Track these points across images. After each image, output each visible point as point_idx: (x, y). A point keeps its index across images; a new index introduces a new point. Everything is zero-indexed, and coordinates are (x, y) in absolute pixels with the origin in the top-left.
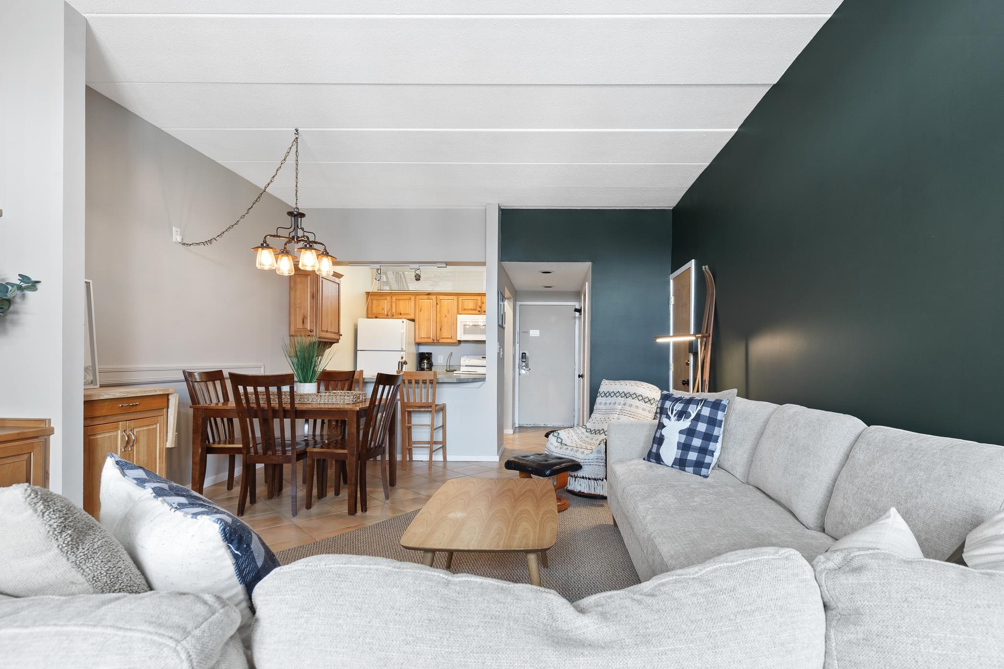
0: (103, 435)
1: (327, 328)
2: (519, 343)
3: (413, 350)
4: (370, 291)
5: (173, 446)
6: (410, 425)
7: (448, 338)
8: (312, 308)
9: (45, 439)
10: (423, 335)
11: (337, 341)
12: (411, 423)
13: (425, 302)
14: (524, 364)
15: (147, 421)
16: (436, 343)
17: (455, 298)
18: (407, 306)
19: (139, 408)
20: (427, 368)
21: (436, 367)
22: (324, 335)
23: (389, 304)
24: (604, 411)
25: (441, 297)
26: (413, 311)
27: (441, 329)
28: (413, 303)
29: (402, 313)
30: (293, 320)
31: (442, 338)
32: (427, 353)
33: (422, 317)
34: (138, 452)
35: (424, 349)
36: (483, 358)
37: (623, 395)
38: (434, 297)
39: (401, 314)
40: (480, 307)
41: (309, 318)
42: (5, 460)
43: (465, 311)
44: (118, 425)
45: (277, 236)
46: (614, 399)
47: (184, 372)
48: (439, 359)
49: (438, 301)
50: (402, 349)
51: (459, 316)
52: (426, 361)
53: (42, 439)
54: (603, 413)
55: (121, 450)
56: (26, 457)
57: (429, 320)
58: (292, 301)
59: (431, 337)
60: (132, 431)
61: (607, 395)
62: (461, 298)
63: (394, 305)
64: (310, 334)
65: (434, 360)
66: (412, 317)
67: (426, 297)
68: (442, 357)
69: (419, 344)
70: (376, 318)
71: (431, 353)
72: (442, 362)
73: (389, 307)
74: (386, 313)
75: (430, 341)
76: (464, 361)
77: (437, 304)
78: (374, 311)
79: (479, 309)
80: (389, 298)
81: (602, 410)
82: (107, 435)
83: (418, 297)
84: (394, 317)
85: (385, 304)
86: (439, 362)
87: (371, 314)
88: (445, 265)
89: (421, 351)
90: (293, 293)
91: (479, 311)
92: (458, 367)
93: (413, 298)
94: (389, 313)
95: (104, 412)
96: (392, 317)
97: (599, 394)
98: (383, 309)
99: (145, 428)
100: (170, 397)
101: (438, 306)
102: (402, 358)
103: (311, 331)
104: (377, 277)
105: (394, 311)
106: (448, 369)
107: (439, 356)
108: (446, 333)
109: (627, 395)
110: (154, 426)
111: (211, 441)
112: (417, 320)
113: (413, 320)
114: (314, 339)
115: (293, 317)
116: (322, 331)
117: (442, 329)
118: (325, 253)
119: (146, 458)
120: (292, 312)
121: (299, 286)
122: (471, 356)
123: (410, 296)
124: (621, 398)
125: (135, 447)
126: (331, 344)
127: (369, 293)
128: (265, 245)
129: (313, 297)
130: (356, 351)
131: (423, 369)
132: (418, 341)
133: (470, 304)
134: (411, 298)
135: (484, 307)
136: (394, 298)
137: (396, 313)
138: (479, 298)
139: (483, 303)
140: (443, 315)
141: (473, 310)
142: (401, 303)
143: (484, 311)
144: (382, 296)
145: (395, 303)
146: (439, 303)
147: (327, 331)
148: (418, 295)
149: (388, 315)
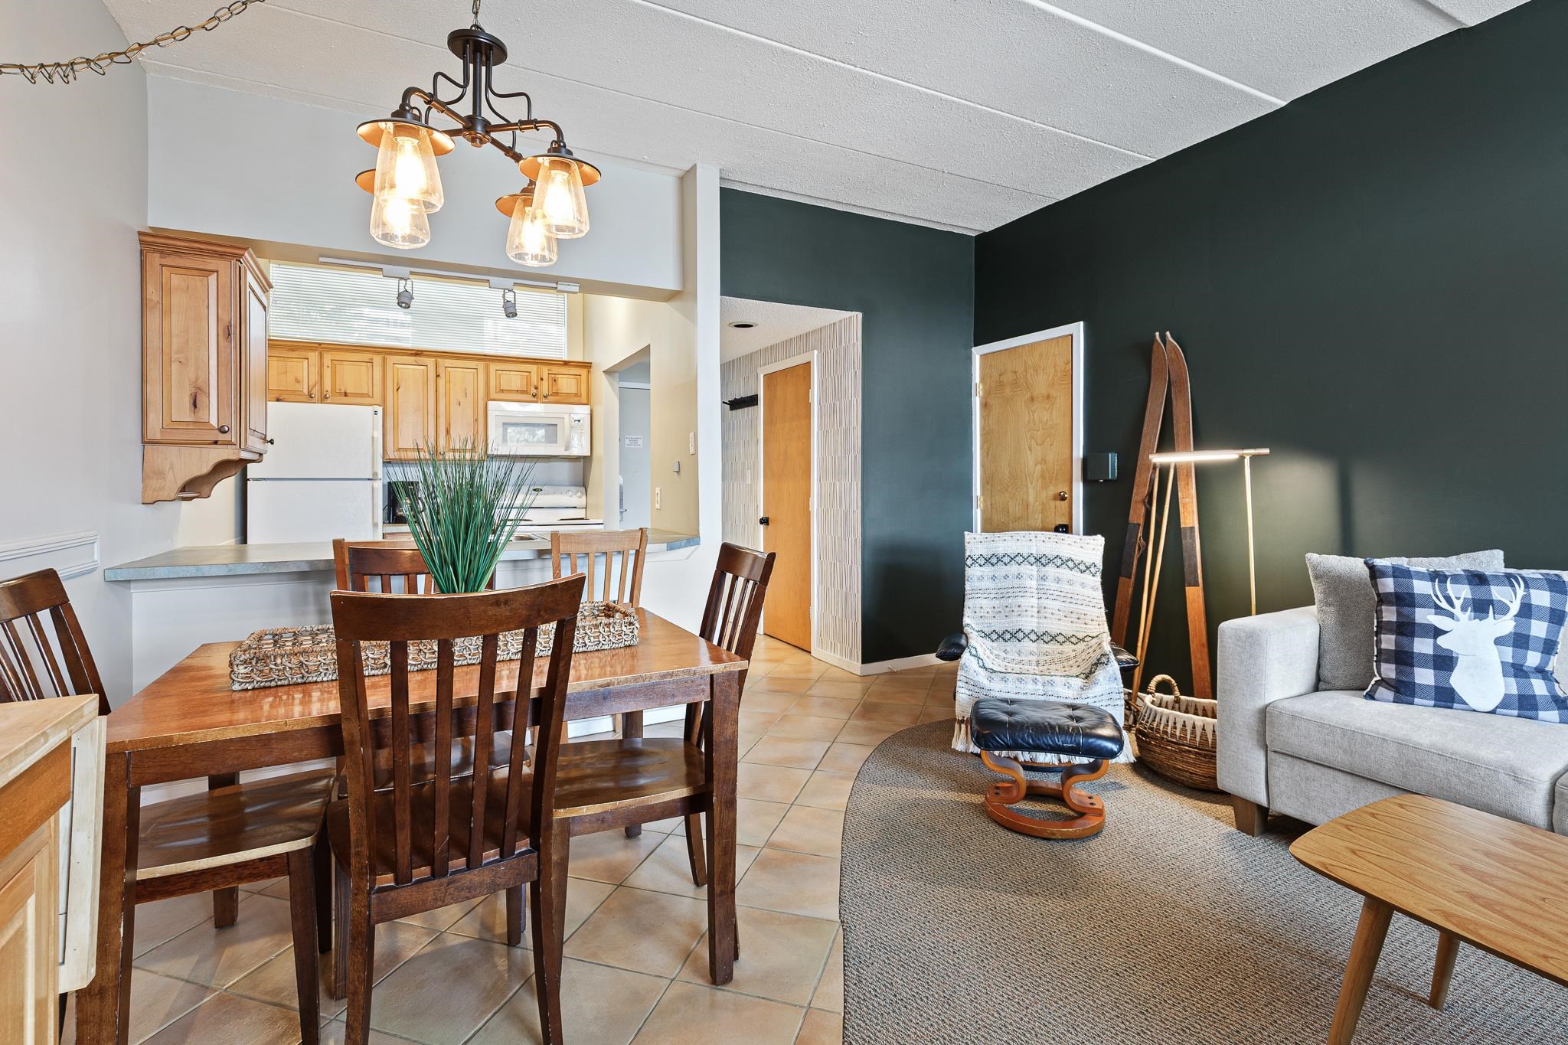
3: (379, 477)
7: (465, 450)
10: (406, 442)
13: (408, 372)
16: (435, 460)
17: (481, 366)
18: (362, 377)
23: (314, 370)
24: (995, 591)
25: (448, 362)
26: (379, 388)
27: (448, 432)
28: (377, 370)
29: (348, 392)
30: (155, 399)
31: (452, 450)
33: (404, 404)
36: (535, 490)
37: (1032, 560)
38: (429, 361)
39: (346, 396)
40: (536, 388)
43: (506, 394)
46: (1013, 568)
49: (441, 371)
51: (490, 404)
54: (992, 596)
59: (425, 448)
61: (994, 560)
62: (493, 367)
63: (327, 373)
66: (375, 401)
67: (410, 359)
69: (391, 463)
70: (278, 400)
71: (414, 482)
73: (314, 377)
74: (306, 392)
75: (423, 456)
77: (438, 376)
79: (533, 391)
81: (988, 591)
83: (391, 359)
84: (329, 400)
85: (303, 369)
88: (577, 289)
89: (394, 478)
91: (534, 396)
94: (316, 392)
96: (324, 399)
97: (969, 562)
98: (297, 381)
101: (441, 382)
105: (328, 386)
109: (1043, 560)
115: (154, 389)
123: (370, 355)
124: (1029, 567)
132: (391, 456)
133: (514, 379)
134: (372, 359)
135: (545, 388)
136: (328, 358)
137: (330, 390)
138: (533, 368)
139: (542, 379)
140: (453, 401)
141: (521, 393)
142: (347, 367)
143: (545, 397)
144: (294, 350)
145: (330, 369)
146: (442, 375)
148: (392, 354)
149: (310, 397)
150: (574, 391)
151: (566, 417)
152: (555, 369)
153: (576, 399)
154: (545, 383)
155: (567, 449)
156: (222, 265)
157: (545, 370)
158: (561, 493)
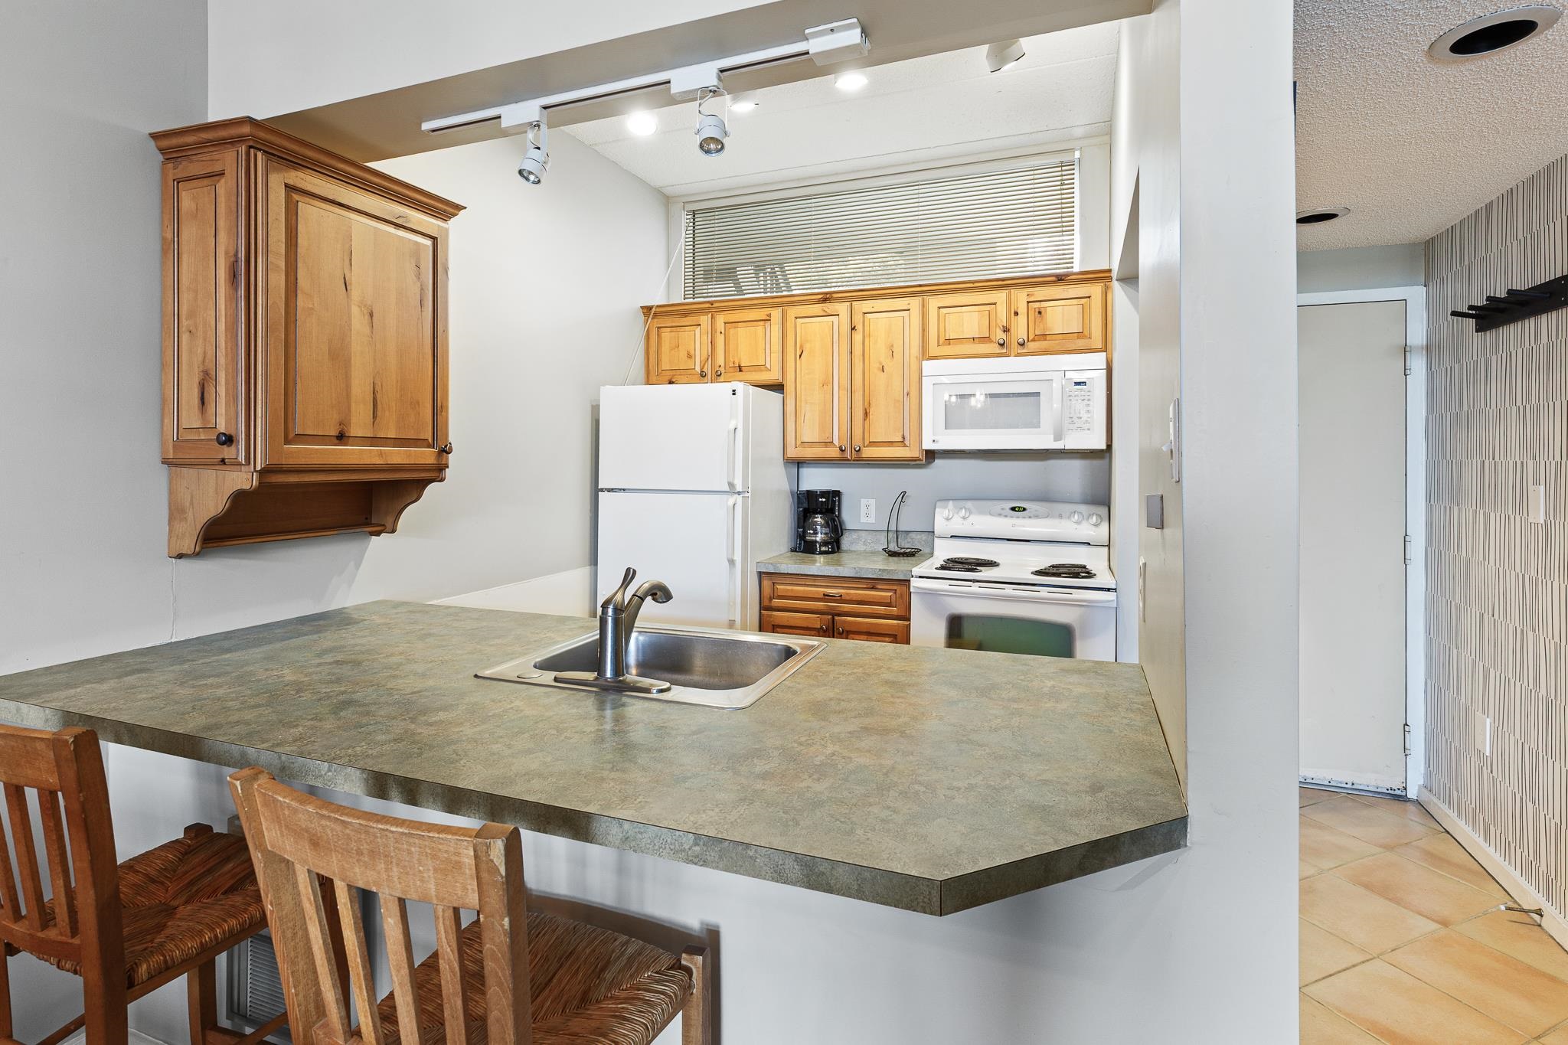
1: (337, 422)
3: (778, 482)
4: (656, 302)
7: (891, 443)
10: (810, 433)
11: (437, 472)
13: (817, 330)
16: (851, 458)
17: (914, 303)
18: (759, 343)
20: (825, 543)
21: (855, 536)
22: (311, 452)
23: (706, 339)
25: (867, 306)
26: (776, 357)
27: (866, 414)
28: (775, 331)
29: (742, 365)
30: (170, 391)
31: (873, 444)
32: (824, 494)
33: (806, 377)
35: (816, 480)
36: (1013, 509)
38: (842, 308)
39: (741, 371)
40: (1006, 330)
41: (221, 378)
43: (952, 346)
48: (863, 510)
49: (858, 319)
50: (731, 485)
51: (927, 365)
52: (819, 521)
57: (827, 383)
59: (836, 442)
62: (934, 302)
63: (720, 340)
64: (228, 452)
65: (849, 516)
66: (773, 376)
67: (817, 309)
68: (872, 502)
69: (799, 463)
70: (671, 382)
71: (837, 494)
72: (872, 520)
73: (706, 349)
74: (698, 369)
75: (833, 453)
76: (947, 521)
77: (853, 329)
78: (665, 365)
79: (1000, 336)
80: (705, 320)
83: (793, 312)
84: (722, 378)
85: (696, 341)
86: (863, 520)
87: (655, 373)
89: (805, 488)
91: (1002, 345)
92: (924, 537)
93: (776, 314)
94: (707, 369)
96: (718, 376)
98: (689, 356)
101: (858, 337)
103: (228, 440)
105: (720, 360)
106: (893, 547)
107: (863, 502)
108: (883, 427)
112: (789, 387)
113: (778, 388)
114: (244, 480)
115: (171, 378)
117: (872, 411)
120: (171, 353)
121: (189, 232)
122: (969, 504)
123: (767, 311)
126: (425, 483)
127: (650, 308)
129: (234, 276)
130: (596, 491)
131: (811, 548)
132: (792, 453)
133: (967, 321)
134: (770, 315)
135: (1020, 331)
136: (721, 319)
137: (723, 365)
138: (1000, 297)
139: (1016, 314)
140: (874, 366)
141: (980, 342)
142: (742, 331)
143: (1022, 345)
144: (686, 316)
145: (722, 336)
146: (859, 327)
147: (341, 438)
148: (793, 304)
149: (703, 375)
150: (1076, 328)
151: (1057, 377)
152: (1040, 293)
153: (1081, 343)
154: (1022, 319)
155: (1058, 437)
157: (1021, 297)
158: (1060, 516)
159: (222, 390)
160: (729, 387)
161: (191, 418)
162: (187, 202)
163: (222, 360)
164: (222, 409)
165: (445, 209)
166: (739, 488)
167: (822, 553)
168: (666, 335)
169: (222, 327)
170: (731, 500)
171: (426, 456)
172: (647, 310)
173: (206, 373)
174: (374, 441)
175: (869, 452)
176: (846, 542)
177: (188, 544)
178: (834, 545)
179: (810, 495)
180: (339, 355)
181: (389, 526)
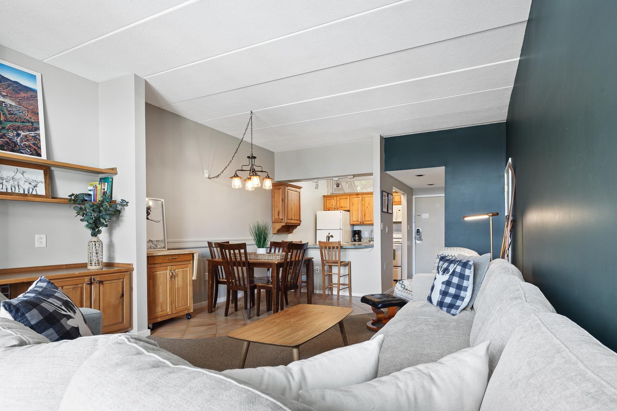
0: (160, 272)
1: (292, 217)
2: (415, 223)
3: (349, 229)
4: (326, 194)
5: (196, 279)
6: (331, 273)
7: (369, 221)
8: (282, 206)
9: (130, 273)
10: (355, 219)
11: (299, 224)
12: (332, 273)
13: (356, 200)
14: (418, 237)
15: (182, 266)
16: (362, 224)
18: (345, 203)
19: (177, 260)
20: (358, 240)
21: (364, 239)
22: (289, 221)
23: (335, 202)
25: (365, 196)
26: (348, 205)
27: (365, 216)
28: (348, 200)
30: (273, 214)
31: (366, 221)
32: (358, 231)
33: (354, 209)
34: (178, 281)
35: (356, 228)
38: (360, 196)
39: (342, 208)
41: (281, 212)
42: (113, 281)
44: (167, 268)
45: (242, 170)
47: (208, 242)
48: (365, 234)
49: (363, 198)
50: (340, 228)
52: (357, 236)
53: (129, 273)
55: (169, 279)
56: (122, 280)
57: (358, 210)
58: (273, 204)
59: (359, 221)
60: (174, 271)
64: (282, 221)
65: (362, 235)
66: (348, 209)
67: (356, 196)
68: (367, 232)
69: (353, 225)
70: (329, 210)
71: (360, 231)
72: (367, 236)
73: (335, 204)
75: (359, 223)
77: (362, 200)
78: (328, 207)
80: (335, 198)
82: (162, 272)
83: (351, 197)
84: (338, 209)
85: (333, 202)
86: (365, 236)
87: (326, 209)
88: (353, 177)
89: (354, 230)
90: (273, 199)
93: (348, 197)
94: (336, 207)
95: (160, 261)
96: (337, 209)
98: (332, 205)
99: (181, 270)
100: (194, 255)
101: (363, 202)
102: (329, 234)
103: (282, 220)
104: (316, 187)
106: (371, 240)
107: (365, 232)
108: (367, 218)
110: (186, 269)
111: (221, 277)
112: (351, 211)
113: (349, 211)
114: (284, 224)
115: (273, 212)
116: (288, 219)
118: (267, 177)
119: (182, 284)
120: (273, 210)
121: (276, 195)
125: (176, 278)
126: (297, 226)
128: (236, 176)
129: (282, 200)
130: (316, 230)
131: (355, 241)
132: (352, 223)
136: (338, 198)
137: (338, 206)
140: (366, 207)
142: (342, 201)
144: (331, 197)
145: (338, 201)
146: (363, 200)
147: (292, 219)
148: (352, 195)
149: (335, 208)
151: (396, 209)
153: (400, 203)
155: (396, 219)
156: (282, 187)
158: (399, 234)
159: (281, 214)
160: (340, 211)
161: (277, 217)
162: (276, 191)
163: (281, 210)
164: (281, 216)
165: (300, 188)
166: (342, 229)
167: (357, 241)
168: (328, 201)
169: (281, 206)
170: (340, 231)
171: (298, 222)
172: (324, 196)
173: (279, 212)
174: (294, 220)
175: (365, 223)
176: (362, 240)
177: (276, 232)
178: (360, 240)
179: (355, 231)
180: (291, 209)
181: (292, 232)
